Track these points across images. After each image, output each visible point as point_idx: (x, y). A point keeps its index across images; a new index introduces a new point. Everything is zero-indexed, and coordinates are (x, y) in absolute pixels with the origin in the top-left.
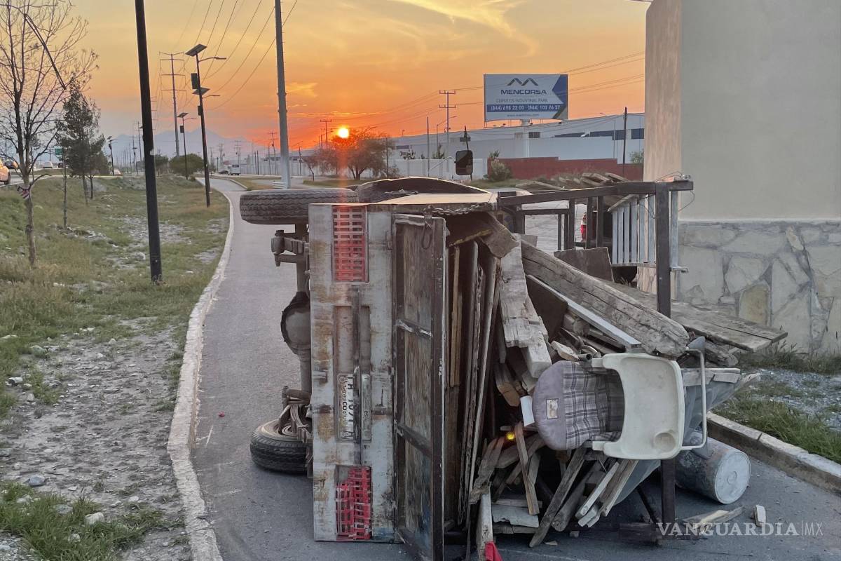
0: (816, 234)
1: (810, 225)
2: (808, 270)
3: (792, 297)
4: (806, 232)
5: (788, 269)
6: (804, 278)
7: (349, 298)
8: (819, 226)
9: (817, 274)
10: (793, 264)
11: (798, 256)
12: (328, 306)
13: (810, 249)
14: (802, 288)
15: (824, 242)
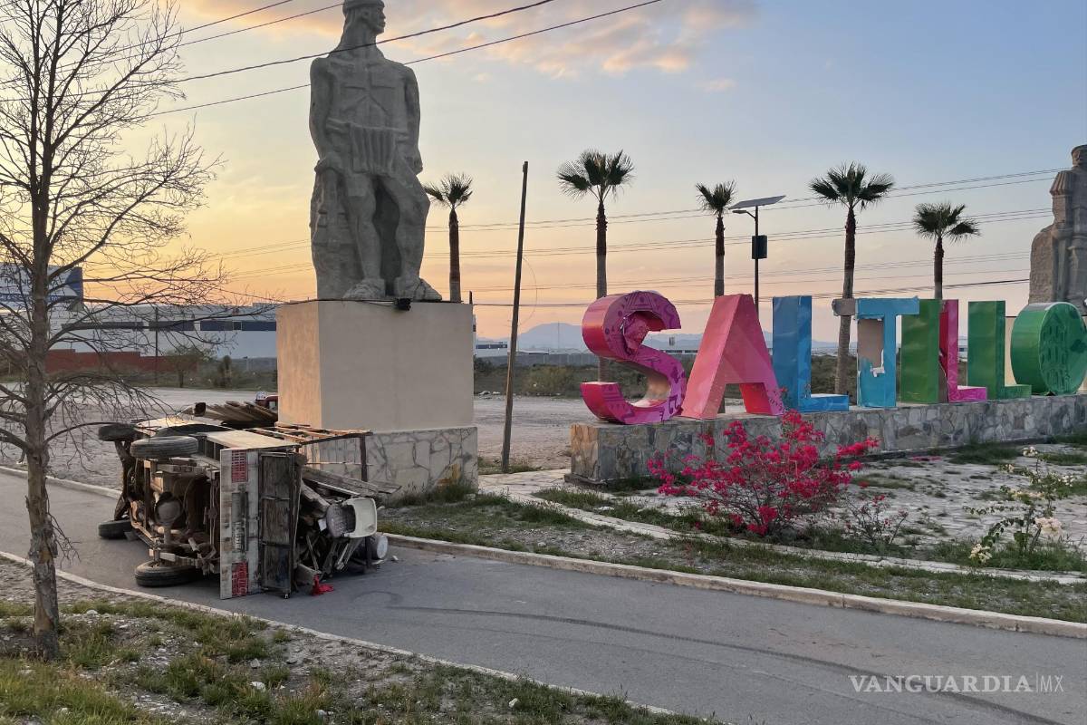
0: (388, 439)
1: (385, 435)
2: (385, 457)
3: (378, 471)
4: (383, 438)
5: (375, 457)
6: (383, 461)
7: (239, 489)
8: (389, 435)
9: (389, 459)
10: (377, 454)
11: (380, 450)
12: (230, 494)
13: (385, 446)
14: (383, 466)
15: (392, 443)
